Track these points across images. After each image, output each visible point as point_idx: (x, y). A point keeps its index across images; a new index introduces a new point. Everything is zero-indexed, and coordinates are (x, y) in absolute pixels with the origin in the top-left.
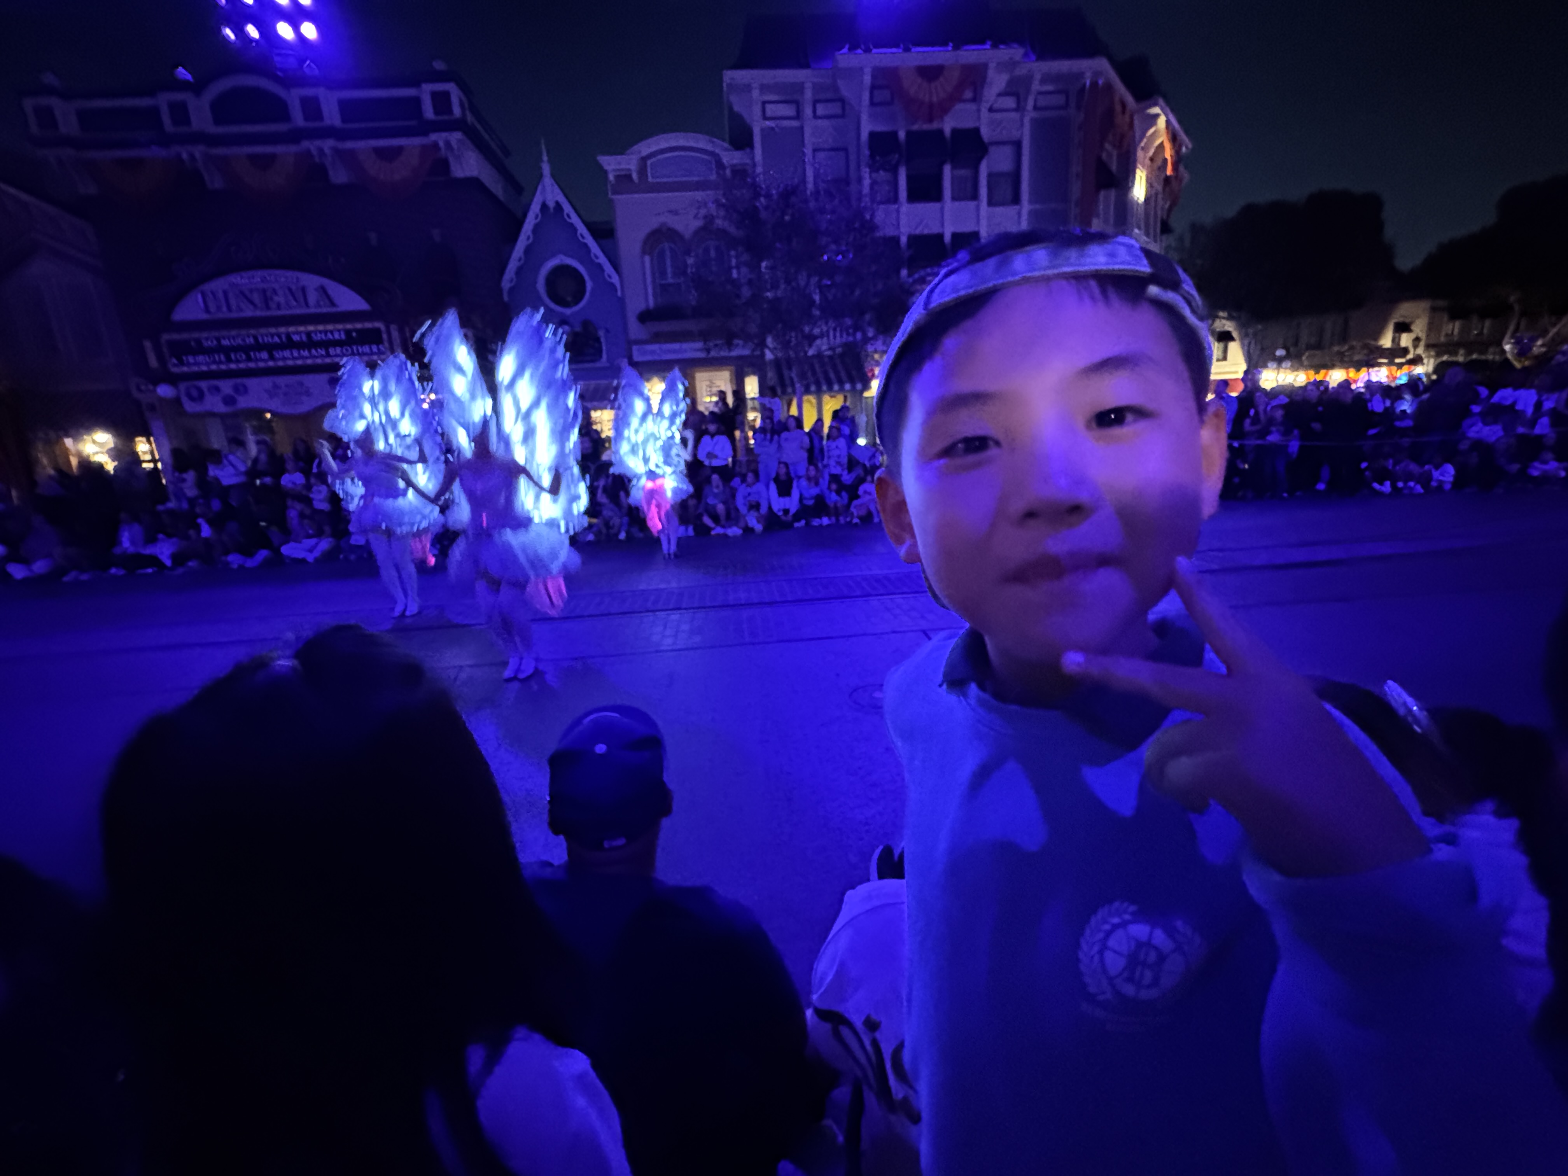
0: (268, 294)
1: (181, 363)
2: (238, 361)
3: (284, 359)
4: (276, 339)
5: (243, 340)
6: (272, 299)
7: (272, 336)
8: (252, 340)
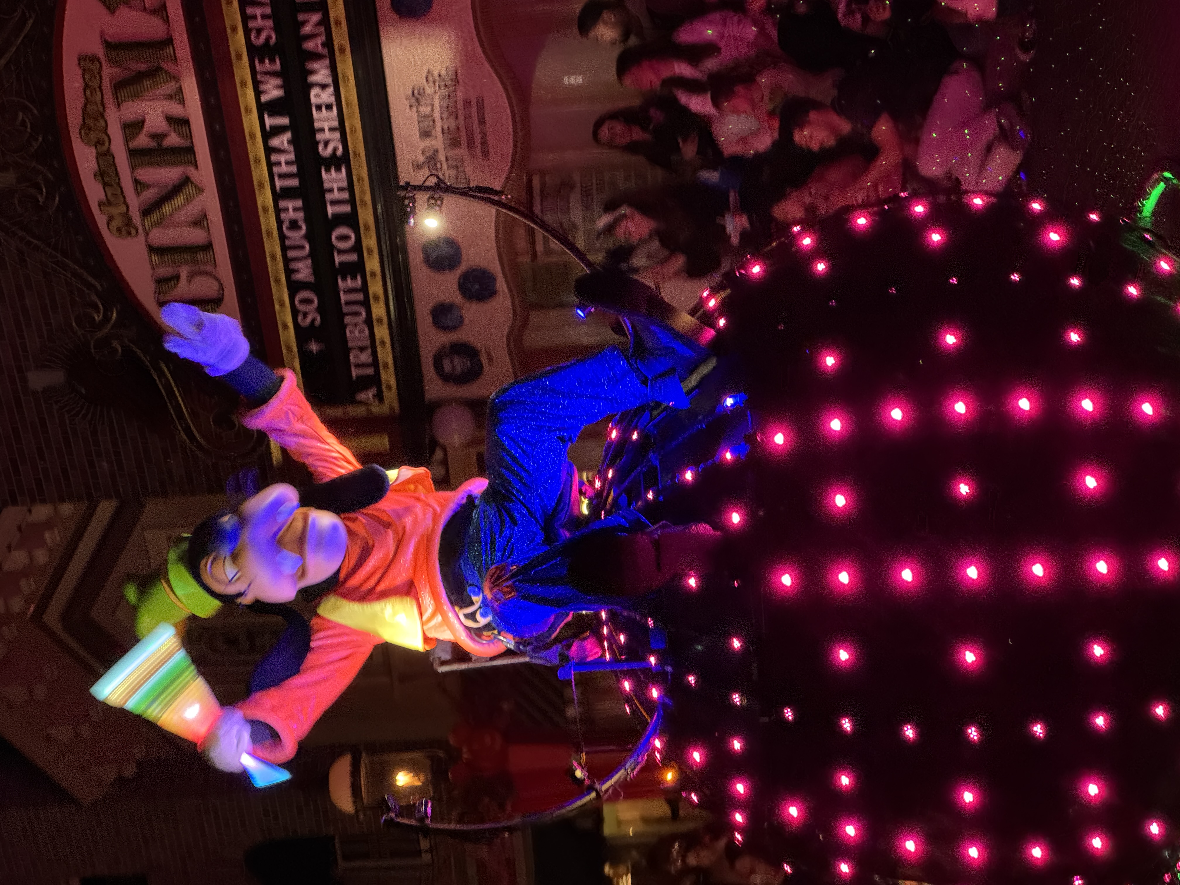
0: (142, 141)
1: (374, 381)
2: (358, 248)
3: (342, 128)
4: (282, 141)
5: (294, 225)
6: (158, 137)
7: (269, 150)
8: (290, 205)
